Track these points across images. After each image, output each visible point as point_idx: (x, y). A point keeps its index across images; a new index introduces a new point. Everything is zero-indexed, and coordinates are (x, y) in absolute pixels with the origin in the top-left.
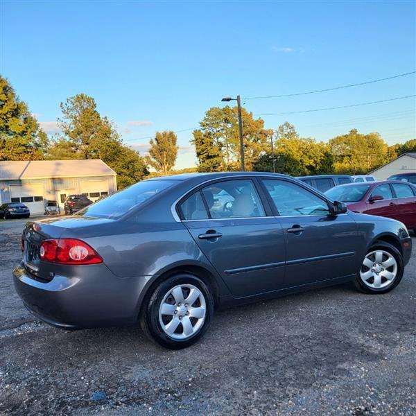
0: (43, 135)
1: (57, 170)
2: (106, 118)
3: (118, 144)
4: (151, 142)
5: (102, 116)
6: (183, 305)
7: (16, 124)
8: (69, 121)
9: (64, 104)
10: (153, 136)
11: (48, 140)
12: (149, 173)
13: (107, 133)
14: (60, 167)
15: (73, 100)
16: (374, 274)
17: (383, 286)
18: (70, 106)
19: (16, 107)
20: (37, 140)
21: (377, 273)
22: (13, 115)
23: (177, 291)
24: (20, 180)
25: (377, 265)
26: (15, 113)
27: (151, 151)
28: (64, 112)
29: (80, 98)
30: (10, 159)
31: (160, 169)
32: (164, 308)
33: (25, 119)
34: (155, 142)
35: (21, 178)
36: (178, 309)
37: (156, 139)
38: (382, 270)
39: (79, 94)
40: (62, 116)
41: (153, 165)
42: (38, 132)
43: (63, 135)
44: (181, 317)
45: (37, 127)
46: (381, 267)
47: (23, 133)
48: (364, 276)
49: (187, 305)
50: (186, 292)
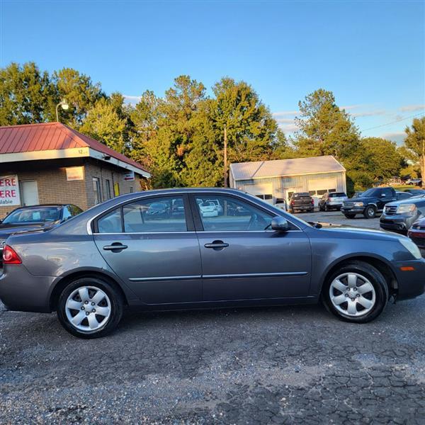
0: (281, 135)
1: (287, 168)
2: (344, 110)
3: (355, 138)
4: (407, 131)
5: (341, 109)
7: (256, 128)
8: (306, 119)
9: (302, 102)
10: (410, 124)
11: (285, 140)
12: (407, 165)
13: (346, 127)
14: (290, 166)
15: (311, 97)
16: (348, 300)
17: (358, 314)
18: (308, 103)
19: (256, 111)
20: (276, 140)
21: (353, 299)
22: (254, 120)
23: (83, 291)
24: (252, 180)
25: (352, 289)
26: (256, 116)
27: (407, 141)
28: (302, 110)
29: (318, 95)
30: (250, 161)
31: (417, 160)
32: (71, 304)
33: (266, 121)
34: (412, 131)
35: (253, 178)
36: (85, 306)
37: (414, 127)
38: (358, 295)
39: (317, 90)
41: (412, 158)
42: (276, 133)
43: (301, 133)
44: (88, 313)
45: (275, 128)
46: (357, 292)
47: (262, 136)
48: (336, 300)
49: (93, 304)
50: (92, 293)
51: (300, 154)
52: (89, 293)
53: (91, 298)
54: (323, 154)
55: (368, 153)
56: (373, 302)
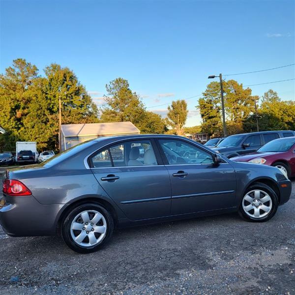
0: (94, 107)
1: (101, 129)
2: (135, 93)
3: (143, 111)
4: (169, 108)
5: (133, 92)
6: (89, 224)
7: (78, 100)
8: (111, 97)
9: (108, 85)
10: (170, 105)
11: (97, 110)
12: (168, 130)
13: (136, 103)
14: (103, 128)
15: (114, 82)
16: (254, 208)
17: (261, 216)
18: (112, 86)
19: (77, 89)
20: (90, 110)
21: (257, 207)
22: (75, 94)
23: (84, 214)
24: (78, 137)
25: (256, 201)
26: (77, 92)
27: (169, 115)
28: (108, 90)
29: (119, 81)
30: (73, 123)
31: (175, 127)
32: (75, 226)
33: (84, 96)
34: (172, 108)
35: (78, 136)
36: (86, 226)
37: (172, 106)
38: (260, 204)
39: (118, 78)
40: (107, 93)
41: (171, 124)
42: (91, 104)
43: (107, 106)
44: (88, 232)
45: (90, 101)
46: (260, 202)
47: (81, 106)
48: (246, 208)
49: (92, 224)
50: (91, 215)
51: (107, 120)
52: (89, 216)
53: (91, 220)
54: (122, 120)
55: (150, 121)
56: (270, 207)
